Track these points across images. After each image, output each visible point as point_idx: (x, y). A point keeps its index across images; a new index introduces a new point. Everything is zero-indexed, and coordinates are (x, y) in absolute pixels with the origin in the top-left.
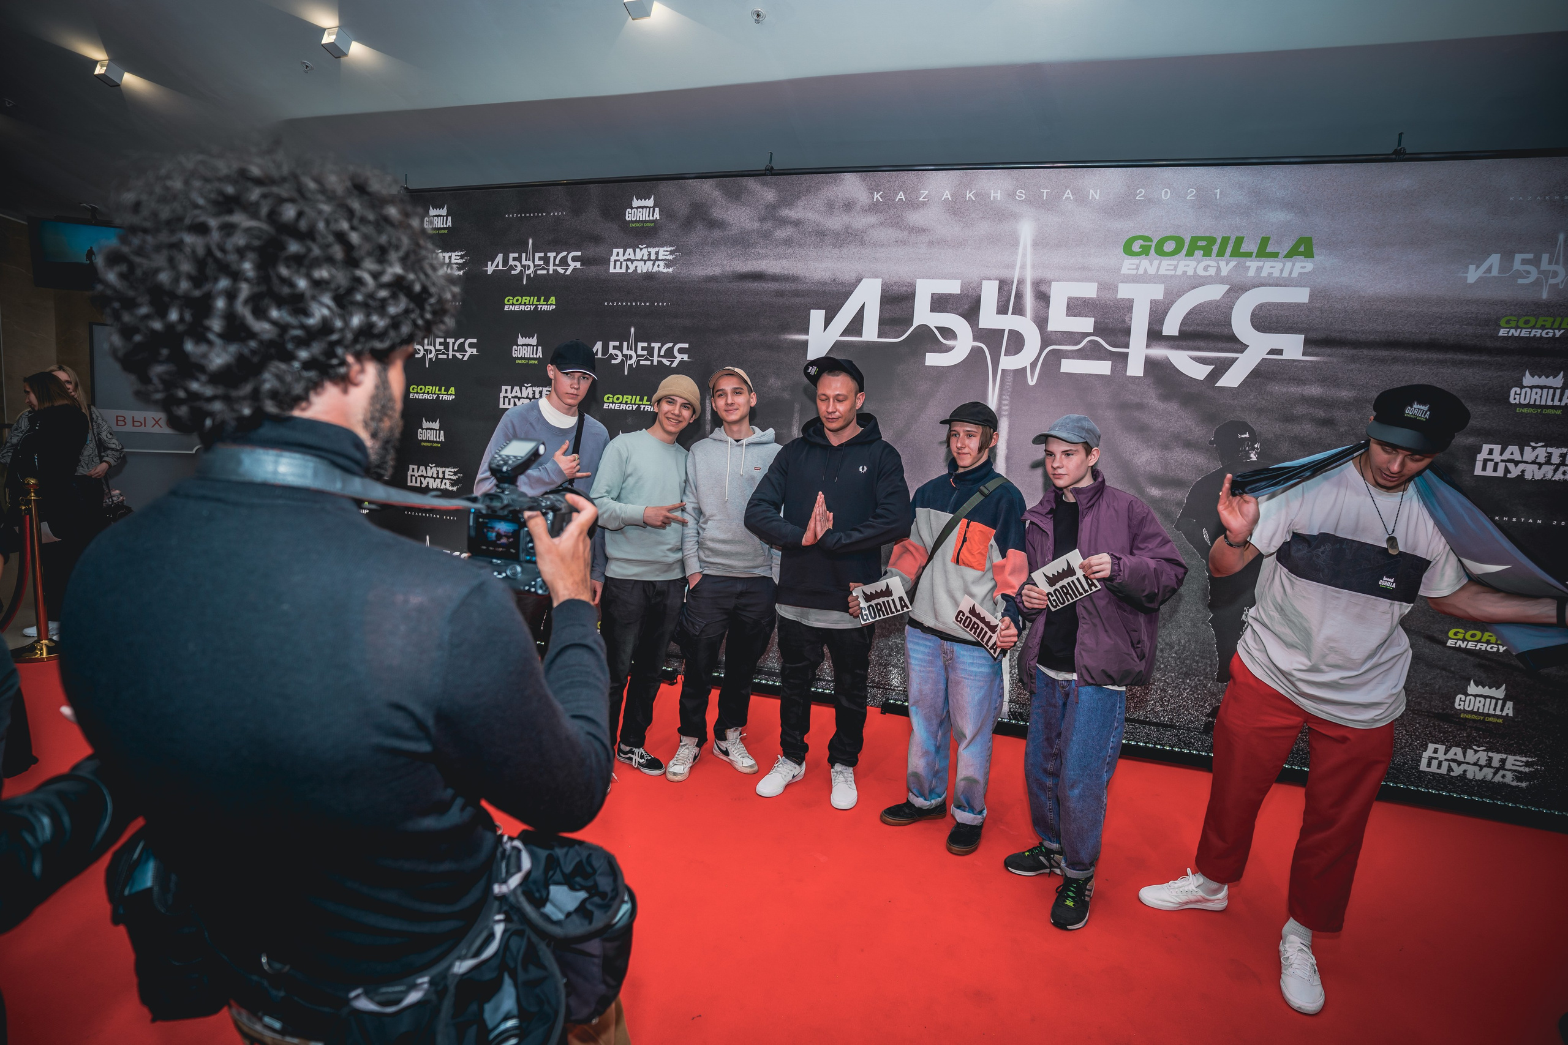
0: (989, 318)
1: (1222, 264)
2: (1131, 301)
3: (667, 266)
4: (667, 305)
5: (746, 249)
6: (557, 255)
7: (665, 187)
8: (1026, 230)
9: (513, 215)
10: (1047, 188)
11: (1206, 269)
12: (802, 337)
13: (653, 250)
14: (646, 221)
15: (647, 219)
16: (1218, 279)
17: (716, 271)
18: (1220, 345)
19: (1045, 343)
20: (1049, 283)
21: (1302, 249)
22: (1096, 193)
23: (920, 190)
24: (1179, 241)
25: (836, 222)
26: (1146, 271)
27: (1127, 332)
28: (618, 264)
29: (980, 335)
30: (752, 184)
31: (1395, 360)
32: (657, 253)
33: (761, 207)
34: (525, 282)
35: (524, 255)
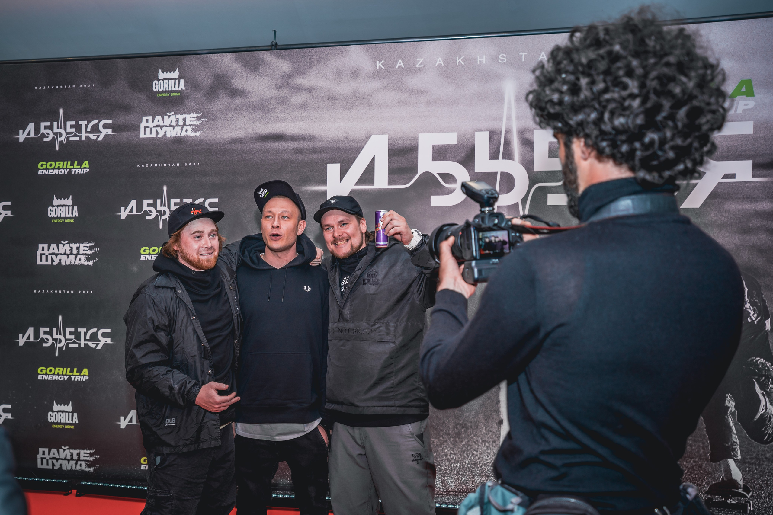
0: (483, 163)
3: (195, 131)
4: (196, 164)
5: (266, 113)
6: (89, 122)
7: (187, 61)
8: (509, 88)
9: (42, 88)
10: (524, 52)
12: (321, 188)
13: (181, 117)
14: (172, 92)
15: (173, 89)
17: (238, 133)
19: (532, 182)
20: (532, 131)
21: (745, 90)
23: (416, 58)
25: (344, 87)
28: (148, 129)
29: (476, 178)
30: (268, 57)
32: (184, 120)
33: (277, 77)
34: (57, 149)
35: (55, 124)
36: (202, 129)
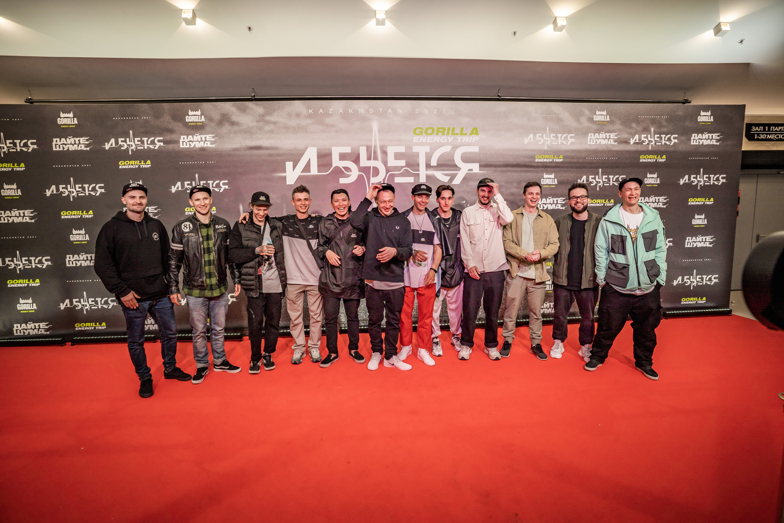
0: (364, 162)
1: (449, 138)
2: (418, 153)
3: (212, 144)
4: (214, 162)
5: (251, 135)
6: (149, 139)
7: (204, 105)
8: (375, 126)
9: (118, 118)
10: (381, 109)
11: (443, 139)
12: (283, 174)
13: (203, 136)
14: (197, 122)
15: (198, 121)
16: (448, 144)
17: (236, 145)
18: (452, 168)
19: (387, 171)
20: (386, 147)
21: (474, 132)
22: (400, 110)
23: (329, 108)
24: (433, 129)
25: (293, 123)
26: (422, 141)
27: (418, 165)
28: (185, 143)
29: (362, 169)
30: (250, 104)
31: (508, 171)
32: (205, 138)
33: (256, 116)
34: (130, 153)
35: (128, 139)
36: (216, 143)
